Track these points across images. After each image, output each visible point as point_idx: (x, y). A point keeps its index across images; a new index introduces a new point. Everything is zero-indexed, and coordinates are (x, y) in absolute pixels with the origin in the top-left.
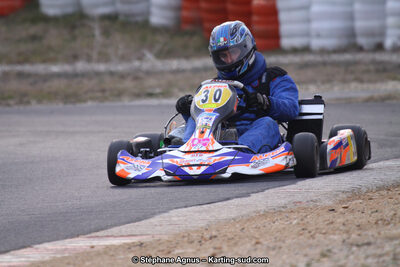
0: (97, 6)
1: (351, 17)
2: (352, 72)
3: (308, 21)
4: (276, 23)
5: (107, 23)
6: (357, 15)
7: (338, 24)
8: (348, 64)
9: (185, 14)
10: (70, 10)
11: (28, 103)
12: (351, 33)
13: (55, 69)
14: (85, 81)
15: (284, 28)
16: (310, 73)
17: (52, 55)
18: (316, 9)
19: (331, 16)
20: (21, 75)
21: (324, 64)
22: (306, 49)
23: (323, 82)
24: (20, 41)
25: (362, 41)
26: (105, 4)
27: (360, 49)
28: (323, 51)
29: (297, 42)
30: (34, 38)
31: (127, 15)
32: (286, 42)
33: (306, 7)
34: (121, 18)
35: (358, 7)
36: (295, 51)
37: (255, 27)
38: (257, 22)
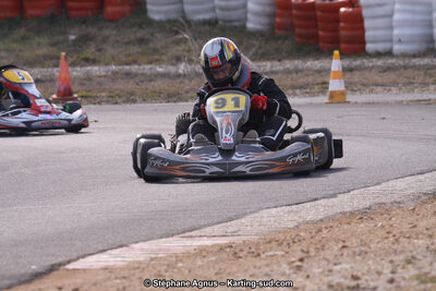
0: (198, 12)
1: (430, 25)
2: (431, 76)
3: (391, 28)
4: (362, 29)
5: (207, 28)
7: (416, 31)
8: (427, 68)
9: (278, 20)
10: (173, 16)
12: (430, 40)
13: (160, 70)
14: (187, 81)
15: (369, 34)
16: (392, 76)
17: (156, 57)
18: (397, 17)
19: (412, 24)
20: (128, 75)
21: (405, 67)
22: (389, 53)
23: (405, 85)
24: (128, 43)
26: (206, 11)
28: (404, 55)
29: (380, 47)
30: (141, 41)
31: (225, 21)
32: (369, 47)
33: (391, 15)
34: (220, 22)
35: (435, 15)
36: (378, 55)
37: (343, 33)
38: (344, 28)
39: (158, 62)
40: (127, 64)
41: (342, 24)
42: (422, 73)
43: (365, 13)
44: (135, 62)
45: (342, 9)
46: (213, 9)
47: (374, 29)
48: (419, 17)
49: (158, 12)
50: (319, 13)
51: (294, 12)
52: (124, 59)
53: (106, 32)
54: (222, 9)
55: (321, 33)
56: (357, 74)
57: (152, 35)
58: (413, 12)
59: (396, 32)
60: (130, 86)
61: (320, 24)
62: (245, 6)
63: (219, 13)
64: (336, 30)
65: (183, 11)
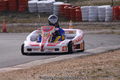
0: (41, 10)
1: (98, 14)
4: (81, 15)
5: (43, 14)
6: (99, 14)
7: (95, 16)
9: (61, 12)
10: (36, 11)
11: (22, 32)
12: (98, 18)
13: (30, 24)
15: (83, 16)
16: (86, 27)
18: (90, 12)
19: (93, 14)
20: (22, 26)
21: (90, 25)
22: (88, 21)
23: (89, 29)
24: (24, 18)
25: (100, 19)
26: (43, 10)
27: (100, 21)
29: (86, 19)
30: (27, 17)
31: (48, 13)
32: (83, 19)
33: (88, 12)
34: (47, 13)
35: (99, 12)
36: (85, 21)
37: (76, 16)
38: (77, 15)
39: (31, 22)
40: (23, 23)
41: (76, 14)
42: (94, 26)
43: (82, 11)
44: (25, 23)
45: (76, 10)
46: (45, 10)
47: (84, 15)
48: (95, 12)
49: (32, 10)
50: (71, 11)
51: (65, 11)
52: (22, 22)
53: (19, 15)
54: (47, 10)
55: (71, 16)
56: (78, 26)
57: (30, 16)
58: (94, 11)
59: (89, 16)
60: (21, 28)
61: (71, 14)
62: (53, 9)
63: (46, 11)
64: (75, 15)
65: (38, 10)
